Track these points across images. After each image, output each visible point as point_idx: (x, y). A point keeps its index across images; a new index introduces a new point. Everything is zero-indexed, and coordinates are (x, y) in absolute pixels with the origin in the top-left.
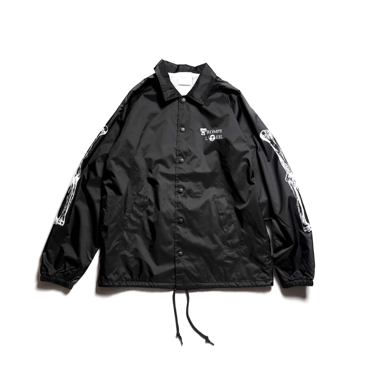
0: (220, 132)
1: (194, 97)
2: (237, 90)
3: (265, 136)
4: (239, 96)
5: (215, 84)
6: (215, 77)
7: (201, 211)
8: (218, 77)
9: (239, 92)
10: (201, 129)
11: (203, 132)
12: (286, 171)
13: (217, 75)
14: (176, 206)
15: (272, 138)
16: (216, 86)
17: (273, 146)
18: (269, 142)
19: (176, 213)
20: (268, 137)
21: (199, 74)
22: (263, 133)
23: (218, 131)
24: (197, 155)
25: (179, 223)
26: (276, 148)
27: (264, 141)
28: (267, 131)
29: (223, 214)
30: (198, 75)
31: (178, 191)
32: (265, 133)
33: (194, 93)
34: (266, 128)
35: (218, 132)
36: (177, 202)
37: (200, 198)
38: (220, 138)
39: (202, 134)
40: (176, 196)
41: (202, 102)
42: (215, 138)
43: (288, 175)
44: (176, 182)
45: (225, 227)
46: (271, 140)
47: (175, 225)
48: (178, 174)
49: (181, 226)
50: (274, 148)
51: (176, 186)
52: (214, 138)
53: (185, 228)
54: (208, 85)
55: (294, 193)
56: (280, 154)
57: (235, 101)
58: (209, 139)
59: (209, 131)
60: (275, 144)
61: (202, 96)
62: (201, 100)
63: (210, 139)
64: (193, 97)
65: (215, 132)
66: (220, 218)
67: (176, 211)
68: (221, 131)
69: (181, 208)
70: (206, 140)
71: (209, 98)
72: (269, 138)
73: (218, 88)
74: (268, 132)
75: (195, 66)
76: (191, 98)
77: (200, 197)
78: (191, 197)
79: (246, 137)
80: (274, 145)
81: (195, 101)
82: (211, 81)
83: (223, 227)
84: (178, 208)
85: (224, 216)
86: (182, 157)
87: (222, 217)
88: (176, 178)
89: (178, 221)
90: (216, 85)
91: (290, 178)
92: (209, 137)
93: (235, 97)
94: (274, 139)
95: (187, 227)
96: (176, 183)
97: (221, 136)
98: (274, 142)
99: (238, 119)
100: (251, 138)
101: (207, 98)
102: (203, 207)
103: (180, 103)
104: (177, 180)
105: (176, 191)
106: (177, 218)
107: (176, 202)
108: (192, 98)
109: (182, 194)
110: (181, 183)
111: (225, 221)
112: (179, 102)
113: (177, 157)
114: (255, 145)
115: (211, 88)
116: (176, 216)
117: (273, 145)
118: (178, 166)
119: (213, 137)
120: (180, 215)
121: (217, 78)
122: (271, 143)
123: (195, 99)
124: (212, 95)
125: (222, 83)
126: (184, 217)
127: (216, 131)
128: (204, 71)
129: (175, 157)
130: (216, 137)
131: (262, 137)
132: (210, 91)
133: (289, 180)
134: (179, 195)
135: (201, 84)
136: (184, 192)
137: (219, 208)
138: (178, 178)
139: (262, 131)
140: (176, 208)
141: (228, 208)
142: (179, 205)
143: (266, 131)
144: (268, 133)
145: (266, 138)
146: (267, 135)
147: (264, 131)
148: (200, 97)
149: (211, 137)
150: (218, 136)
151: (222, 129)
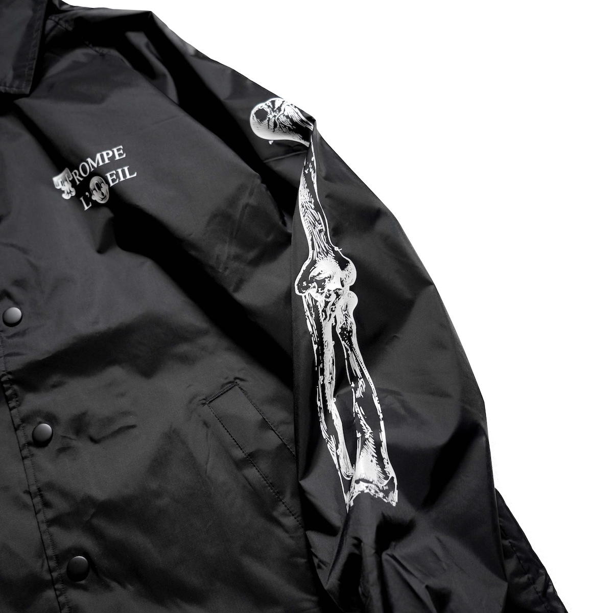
0: (117, 158)
3: (272, 124)
7: (154, 485)
10: (56, 180)
11: (66, 187)
12: (310, 243)
14: (39, 506)
15: (298, 118)
19: (45, 537)
20: (283, 119)
22: (262, 116)
23: (106, 158)
25: (74, 578)
28: (273, 102)
29: (251, 459)
31: (30, 439)
32: (268, 110)
35: (107, 161)
36: (39, 490)
37: (135, 431)
39: (64, 196)
40: (27, 462)
42: (107, 187)
43: (313, 263)
44: (11, 405)
45: (282, 508)
46: (296, 128)
47: (57, 597)
48: (9, 373)
49: (84, 588)
51: (17, 421)
52: (105, 189)
53: (107, 587)
55: (315, 347)
58: (94, 198)
59: (77, 172)
63: (97, 196)
65: (95, 165)
66: (246, 479)
67: (44, 527)
69: (61, 505)
70: (87, 208)
72: (288, 123)
74: (277, 107)
77: (133, 427)
78: (94, 441)
83: (275, 514)
84: (50, 514)
85: (264, 465)
87: (252, 473)
88: (5, 390)
89: (63, 571)
91: (317, 278)
92: (91, 194)
95: (114, 584)
96: (14, 411)
97: (126, 169)
102: (158, 464)
104: (15, 394)
105: (23, 441)
106: (57, 556)
107: (34, 489)
109: (54, 446)
110: (33, 401)
111: (272, 485)
116: (50, 552)
119: (99, 186)
120: (68, 539)
126: (88, 543)
127: (98, 156)
130: (107, 181)
133: (307, 288)
134: (40, 455)
136: (60, 431)
137: (228, 439)
138: (15, 387)
140: (41, 517)
141: (265, 425)
142: (49, 496)
143: (269, 102)
144: (279, 109)
145: (278, 126)
146: (275, 116)
147: (261, 108)
148: (10, 74)
149: (95, 189)
150: (114, 172)
151: (121, 147)
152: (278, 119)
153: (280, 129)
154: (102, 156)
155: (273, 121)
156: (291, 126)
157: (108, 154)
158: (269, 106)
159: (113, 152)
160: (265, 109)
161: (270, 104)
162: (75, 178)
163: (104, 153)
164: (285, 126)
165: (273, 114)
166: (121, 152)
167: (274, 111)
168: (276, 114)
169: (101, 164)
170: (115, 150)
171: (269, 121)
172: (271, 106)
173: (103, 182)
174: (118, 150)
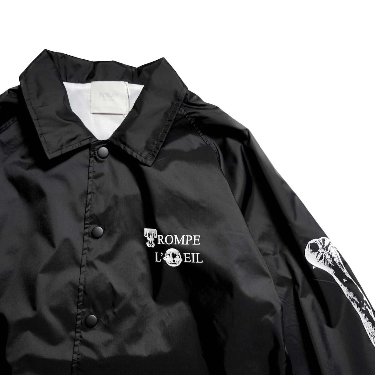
0: (195, 244)
1: (128, 144)
2: (241, 128)
3: (319, 256)
4: (246, 143)
5: (183, 112)
6: (185, 91)
8: (193, 95)
9: (247, 134)
10: (147, 231)
11: (150, 239)
13: (189, 89)
15: (337, 260)
16: (185, 116)
17: (343, 282)
18: (331, 272)
20: (328, 257)
21: (143, 86)
22: (315, 248)
23: (187, 240)
24: (135, 305)
26: (350, 290)
27: (317, 268)
28: (324, 240)
30: (139, 88)
32: (320, 246)
33: (129, 134)
34: (320, 233)
35: (187, 244)
38: (195, 260)
39: (147, 244)
41: (149, 158)
42: (181, 260)
46: (334, 266)
50: (345, 289)
52: (179, 260)
54: (166, 114)
56: (363, 308)
57: (235, 160)
58: (165, 259)
59: (162, 237)
60: (347, 278)
61: (148, 143)
62: (146, 153)
63: (168, 260)
64: (125, 144)
65: (179, 243)
68: (197, 242)
70: (157, 261)
71: (169, 147)
72: (330, 261)
73: (192, 122)
74: (326, 245)
75: (137, 65)
76: (120, 148)
79: (265, 254)
80: (345, 280)
81: (131, 156)
82: (173, 103)
86: (92, 310)
90: (185, 113)
92: (164, 256)
93: (235, 146)
94: (345, 263)
97: (197, 254)
98: (345, 271)
99: (245, 207)
100: (278, 256)
101: (163, 146)
103: (92, 159)
108: (122, 146)
112: (91, 156)
113: (80, 311)
114: (289, 277)
115: (171, 123)
117: (341, 280)
118: (81, 337)
119: (174, 255)
121: (188, 97)
122: (336, 275)
123: (129, 151)
124: (176, 139)
125: (201, 111)
127: (183, 236)
128: (156, 78)
129: (74, 310)
130: (183, 257)
131: (311, 258)
132: (171, 129)
135: (145, 110)
139: (310, 242)
143: (321, 239)
144: (327, 247)
145: (323, 260)
146: (323, 253)
147: (316, 243)
148: (143, 145)
149: (169, 255)
150: (189, 254)
151: (199, 236)
152: (325, 255)
153: (324, 262)
154: (185, 238)
155: (321, 255)
156: (331, 263)
157: (189, 238)
158: (321, 243)
159: (193, 237)
160: (318, 244)
161: (321, 241)
162: (159, 239)
163: (188, 236)
164: (328, 262)
165: (323, 250)
166: (198, 240)
167: (323, 249)
168: (324, 251)
169: (183, 244)
170: (195, 236)
171: (318, 254)
172: (322, 243)
173: (179, 255)
174: (197, 238)
